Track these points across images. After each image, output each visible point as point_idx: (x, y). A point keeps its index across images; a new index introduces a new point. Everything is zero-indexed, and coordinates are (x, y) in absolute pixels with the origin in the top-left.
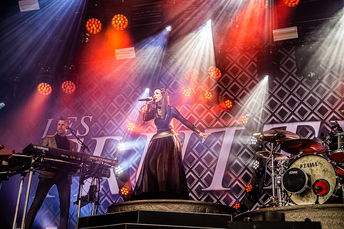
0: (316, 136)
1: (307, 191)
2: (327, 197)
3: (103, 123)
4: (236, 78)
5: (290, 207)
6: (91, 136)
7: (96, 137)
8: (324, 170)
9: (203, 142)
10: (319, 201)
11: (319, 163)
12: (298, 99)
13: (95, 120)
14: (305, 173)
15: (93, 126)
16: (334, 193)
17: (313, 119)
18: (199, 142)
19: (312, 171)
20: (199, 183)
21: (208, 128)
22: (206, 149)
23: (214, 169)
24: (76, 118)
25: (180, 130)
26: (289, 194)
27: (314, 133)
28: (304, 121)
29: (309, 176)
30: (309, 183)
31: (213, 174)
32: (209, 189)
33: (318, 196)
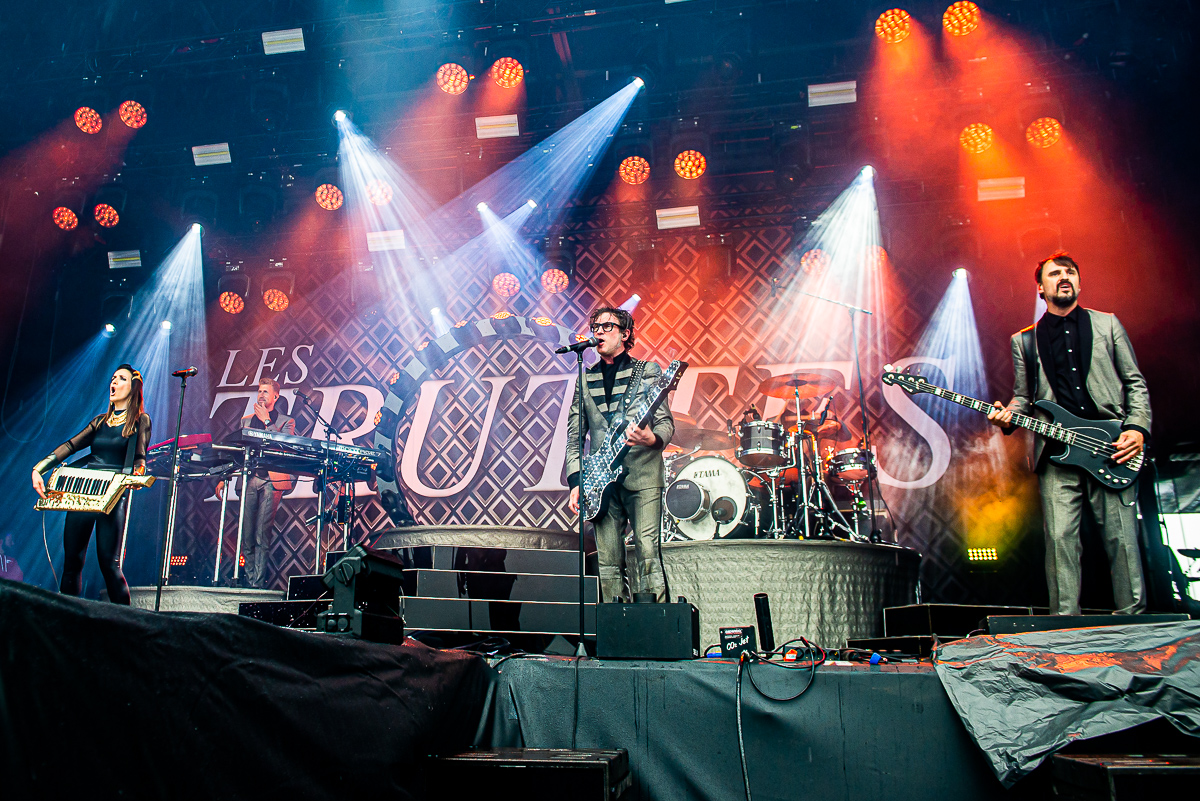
0: (731, 393)
1: (703, 515)
2: (733, 525)
3: (336, 360)
4: (590, 279)
5: (676, 543)
6: (312, 385)
7: (320, 386)
8: (730, 483)
9: (526, 400)
10: (719, 532)
11: (724, 472)
12: (701, 324)
13: (318, 352)
14: (700, 487)
15: (314, 365)
16: (742, 520)
17: (727, 363)
18: (519, 401)
19: (711, 483)
20: (519, 477)
21: (536, 374)
22: (532, 413)
23: (548, 450)
24: (283, 349)
25: (484, 376)
26: (676, 519)
27: (726, 387)
28: (711, 364)
29: (706, 492)
30: (707, 502)
31: (545, 460)
32: (537, 488)
33: (718, 524)
